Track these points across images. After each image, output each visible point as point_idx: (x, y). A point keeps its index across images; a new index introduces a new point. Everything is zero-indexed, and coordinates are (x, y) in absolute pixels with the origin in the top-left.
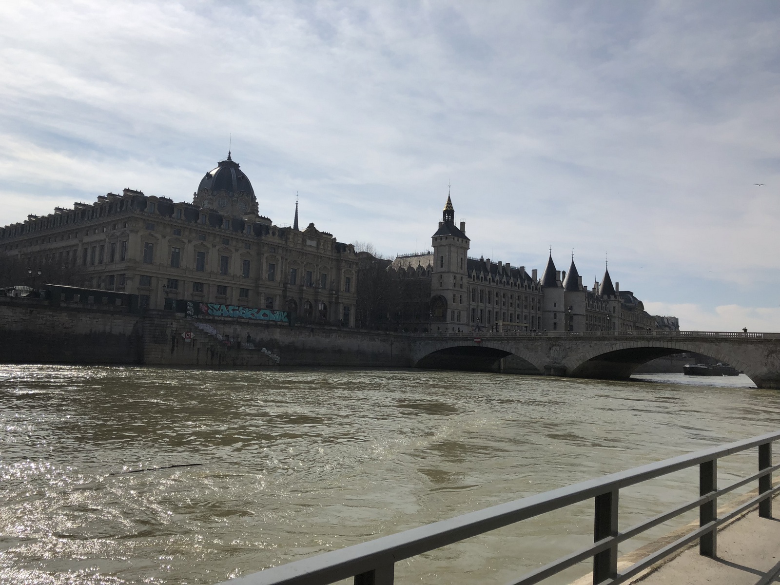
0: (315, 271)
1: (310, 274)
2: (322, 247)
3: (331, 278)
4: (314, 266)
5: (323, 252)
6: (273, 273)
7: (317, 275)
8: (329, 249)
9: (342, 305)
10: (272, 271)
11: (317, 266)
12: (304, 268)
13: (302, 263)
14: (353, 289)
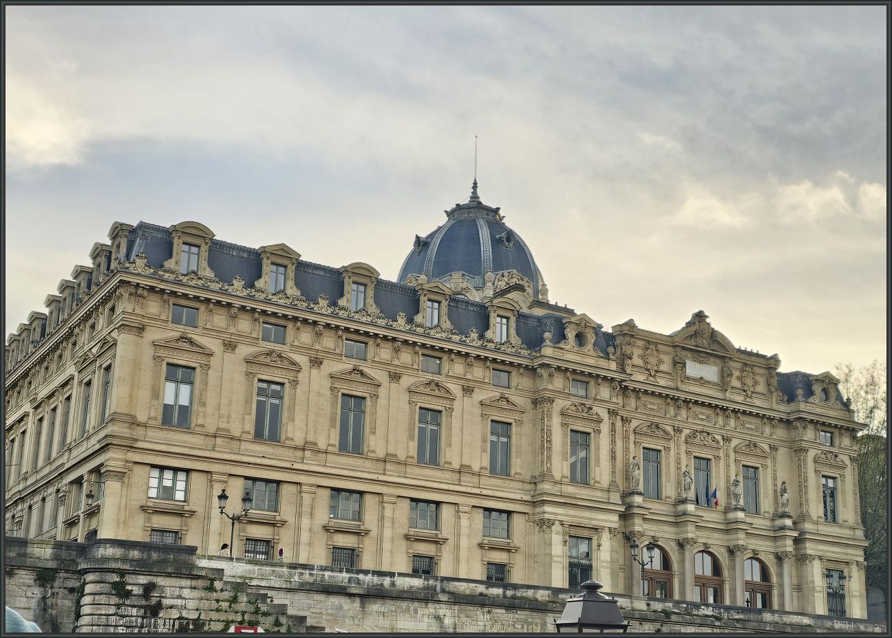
0: (721, 454)
1: (704, 464)
2: (736, 384)
3: (775, 479)
4: (714, 440)
5: (739, 399)
6: (585, 462)
7: (728, 466)
8: (761, 388)
9: (817, 563)
10: (582, 454)
11: (727, 440)
12: (683, 448)
13: (678, 430)
14: (848, 510)
